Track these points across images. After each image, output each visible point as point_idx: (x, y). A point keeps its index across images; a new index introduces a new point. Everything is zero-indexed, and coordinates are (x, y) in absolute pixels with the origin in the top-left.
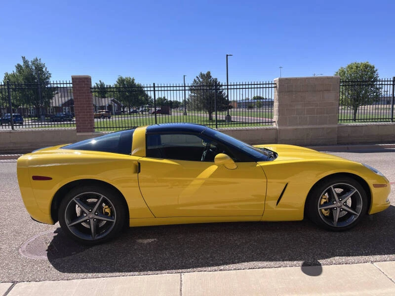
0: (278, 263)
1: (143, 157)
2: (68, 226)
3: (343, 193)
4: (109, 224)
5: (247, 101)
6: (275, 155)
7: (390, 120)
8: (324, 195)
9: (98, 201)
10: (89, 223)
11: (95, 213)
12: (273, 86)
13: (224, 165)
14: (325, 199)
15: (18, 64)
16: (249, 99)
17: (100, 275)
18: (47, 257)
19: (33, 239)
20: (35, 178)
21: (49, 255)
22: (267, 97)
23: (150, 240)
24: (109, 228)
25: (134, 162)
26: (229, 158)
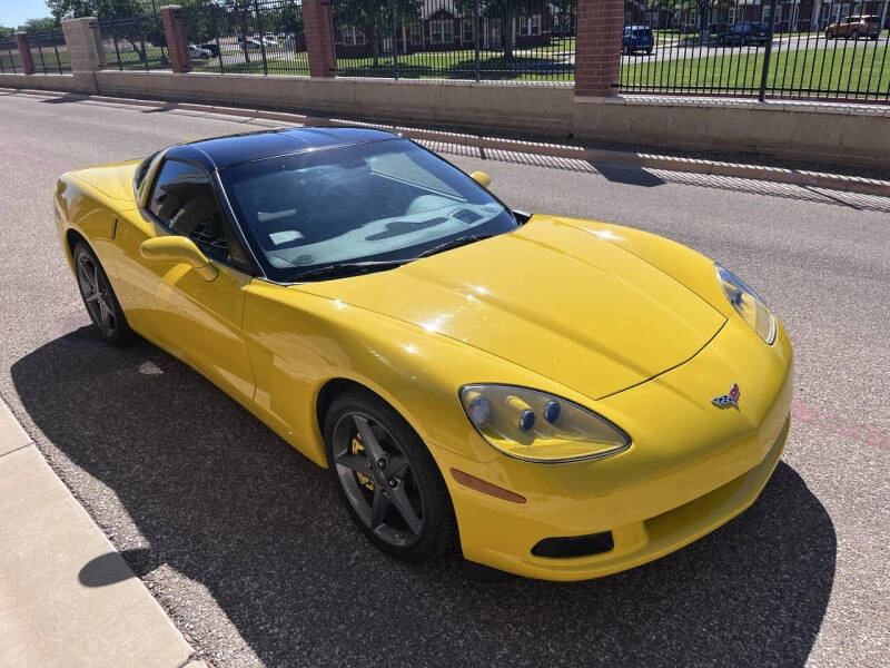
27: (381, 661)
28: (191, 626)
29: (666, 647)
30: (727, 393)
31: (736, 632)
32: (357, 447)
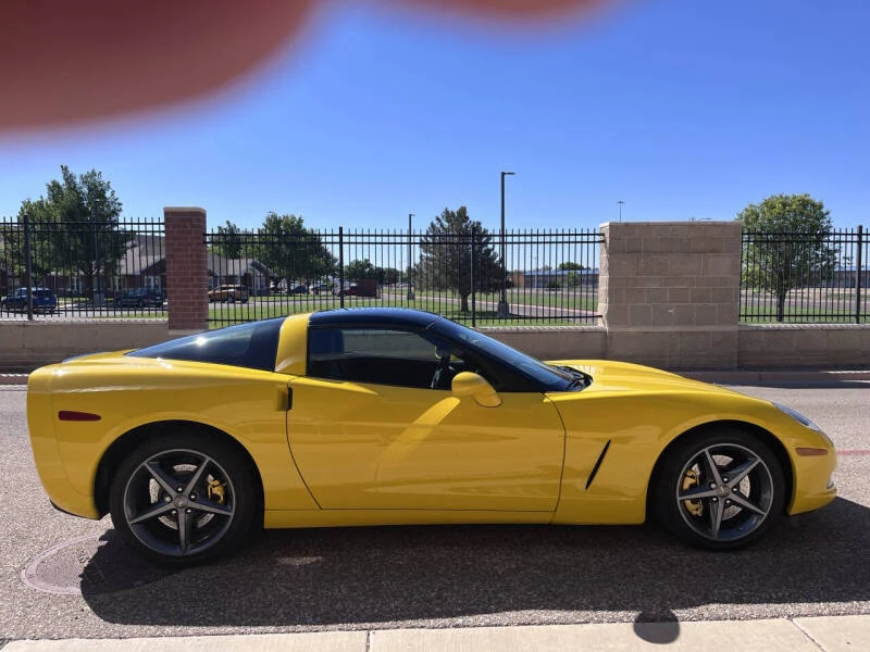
0: (583, 613)
1: (300, 376)
2: (129, 523)
3: (731, 466)
4: (219, 520)
5: (547, 273)
6: (588, 380)
7: (854, 319)
8: (690, 468)
9: (197, 469)
10: (175, 519)
11: (190, 496)
12: (598, 238)
13: (472, 396)
14: (692, 477)
15: (54, 182)
16: (550, 269)
17: (191, 630)
18: (79, 590)
19: (55, 551)
20: (64, 416)
21: (84, 586)
22: (591, 266)
23: (308, 560)
24: (220, 530)
25: (279, 386)
26: (485, 383)
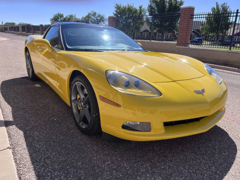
15: (213, 7)
27: (67, 159)
28: (13, 141)
29: (166, 171)
30: (200, 90)
31: (194, 171)
32: (78, 97)
